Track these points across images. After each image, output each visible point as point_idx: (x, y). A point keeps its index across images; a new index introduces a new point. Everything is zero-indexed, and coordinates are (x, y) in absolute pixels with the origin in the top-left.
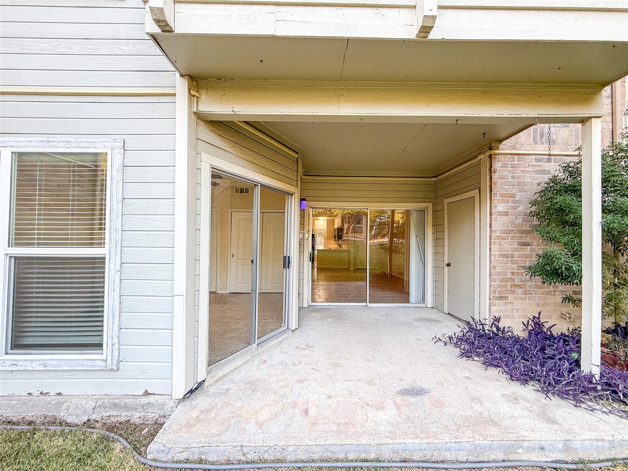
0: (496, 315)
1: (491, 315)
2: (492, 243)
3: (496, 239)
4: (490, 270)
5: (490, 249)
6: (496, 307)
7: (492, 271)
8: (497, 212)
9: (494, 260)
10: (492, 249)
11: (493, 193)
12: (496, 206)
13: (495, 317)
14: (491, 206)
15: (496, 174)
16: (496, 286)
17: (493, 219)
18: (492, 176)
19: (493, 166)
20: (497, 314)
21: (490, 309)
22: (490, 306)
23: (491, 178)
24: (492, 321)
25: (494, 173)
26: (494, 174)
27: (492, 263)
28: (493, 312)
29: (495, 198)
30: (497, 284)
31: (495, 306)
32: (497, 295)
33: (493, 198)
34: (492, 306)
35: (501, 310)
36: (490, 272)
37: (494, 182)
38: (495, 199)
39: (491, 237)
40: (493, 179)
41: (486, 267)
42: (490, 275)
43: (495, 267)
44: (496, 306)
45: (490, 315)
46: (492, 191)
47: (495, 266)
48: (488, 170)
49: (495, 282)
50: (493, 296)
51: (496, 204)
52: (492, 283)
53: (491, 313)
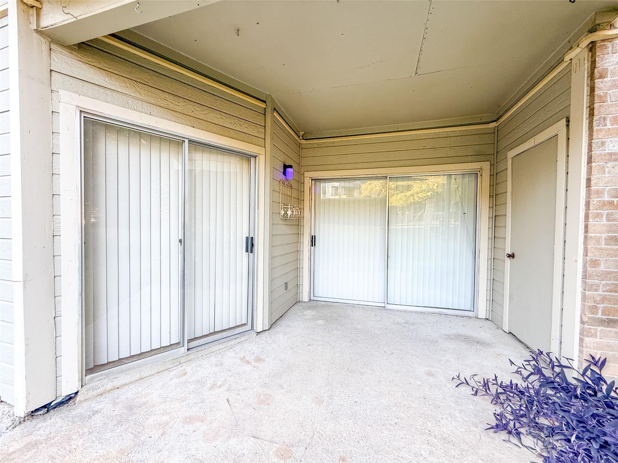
0: (596, 354)
1: (584, 352)
2: (590, 215)
3: (600, 208)
4: (585, 267)
5: (586, 227)
6: (597, 340)
7: (589, 269)
8: (605, 155)
9: (595, 248)
10: (591, 229)
11: (595, 118)
12: (603, 143)
13: (593, 358)
14: (590, 146)
15: (605, 79)
16: (598, 298)
17: (595, 171)
18: (596, 85)
19: (597, 65)
20: (600, 352)
21: (581, 340)
22: (582, 334)
23: (592, 89)
24: (585, 364)
25: (601, 77)
26: (601, 80)
27: (589, 254)
28: (590, 348)
29: (601, 127)
30: (600, 295)
31: (594, 336)
32: (599, 315)
33: (595, 128)
34: (587, 336)
35: (607, 346)
36: (585, 271)
37: (601, 97)
38: (601, 130)
39: (588, 204)
40: (596, 89)
41: (576, 261)
42: (585, 277)
43: (595, 263)
44: (596, 337)
45: (581, 352)
46: (593, 115)
47: (596, 260)
48: (586, 76)
49: (596, 290)
50: (589, 318)
51: (603, 140)
52: (588, 293)
53: (584, 349)
